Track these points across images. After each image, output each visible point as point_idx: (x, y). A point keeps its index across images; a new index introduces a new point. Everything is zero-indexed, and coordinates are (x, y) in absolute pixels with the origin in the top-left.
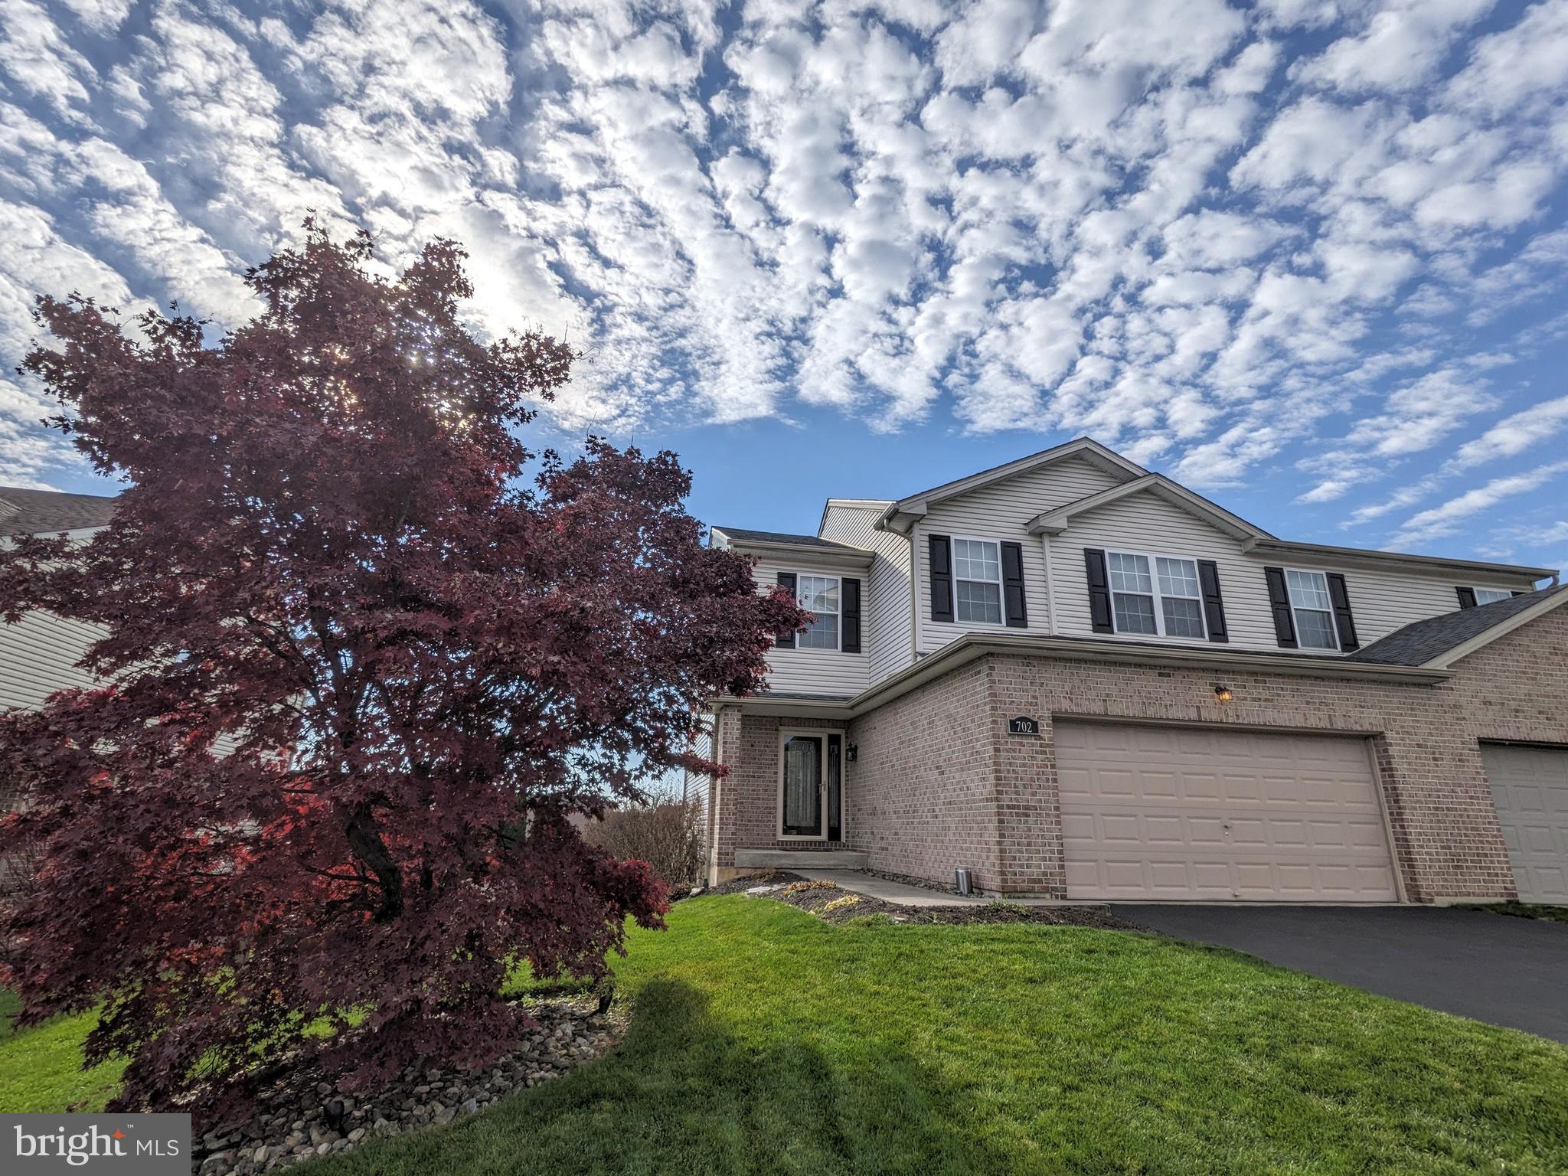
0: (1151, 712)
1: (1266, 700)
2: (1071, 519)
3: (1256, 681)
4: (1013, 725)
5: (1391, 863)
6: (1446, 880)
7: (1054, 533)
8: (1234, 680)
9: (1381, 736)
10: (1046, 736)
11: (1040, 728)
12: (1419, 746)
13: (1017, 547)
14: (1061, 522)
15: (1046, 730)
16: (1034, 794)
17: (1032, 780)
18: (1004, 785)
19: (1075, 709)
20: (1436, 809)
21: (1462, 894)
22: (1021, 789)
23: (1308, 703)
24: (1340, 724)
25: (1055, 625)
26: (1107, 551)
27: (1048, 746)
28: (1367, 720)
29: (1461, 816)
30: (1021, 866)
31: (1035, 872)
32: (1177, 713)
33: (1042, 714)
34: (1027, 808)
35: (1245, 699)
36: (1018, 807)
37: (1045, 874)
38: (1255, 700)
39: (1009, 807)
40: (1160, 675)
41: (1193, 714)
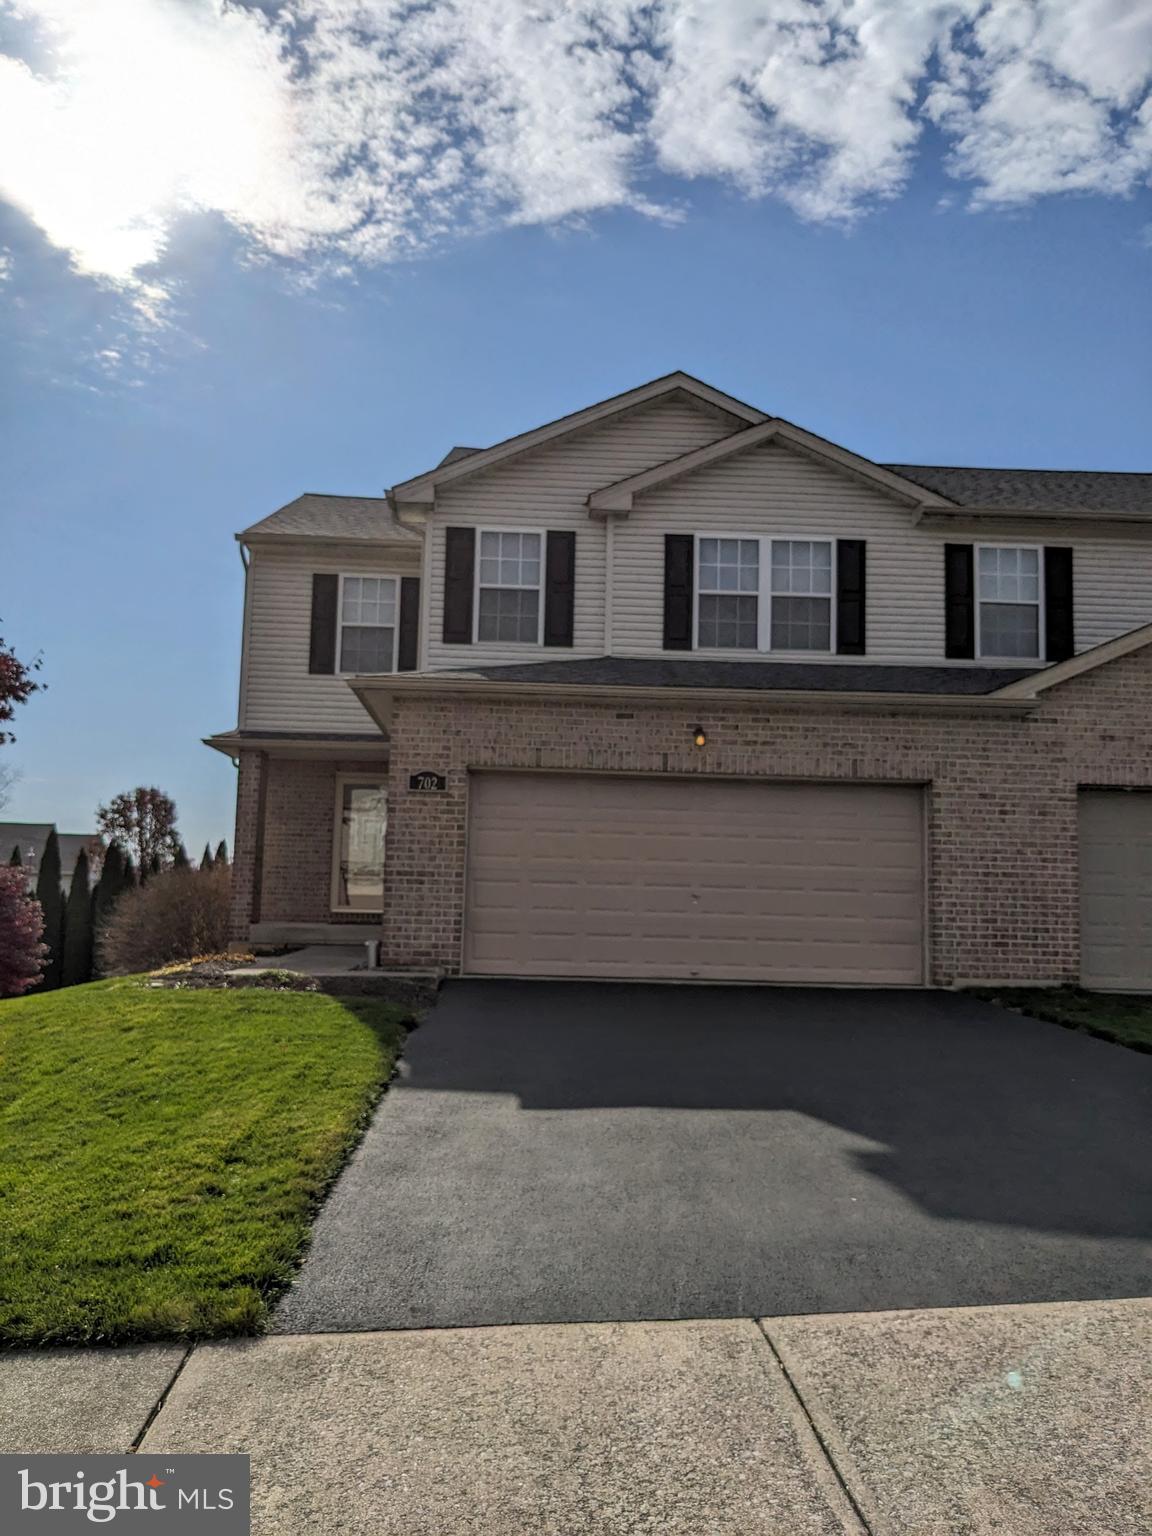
0: (598, 761)
1: (764, 743)
2: (637, 496)
3: (755, 720)
4: (415, 782)
5: (922, 940)
6: (978, 960)
7: (621, 516)
8: (722, 719)
9: (929, 784)
10: (456, 793)
11: (447, 783)
12: (983, 796)
13: (570, 537)
14: (623, 502)
15: (457, 787)
16: (432, 859)
17: (432, 843)
18: (397, 849)
19: (497, 761)
20: (986, 874)
21: (997, 976)
22: (416, 854)
23: (825, 745)
24: (868, 771)
25: (608, 642)
26: (698, 535)
27: (457, 804)
28: (910, 767)
29: (1023, 883)
30: (408, 937)
31: (424, 944)
32: (633, 763)
33: (454, 769)
34: (421, 874)
35: (734, 743)
36: (411, 874)
37: (435, 946)
38: (748, 743)
39: (399, 873)
40: (619, 716)
41: (656, 762)
